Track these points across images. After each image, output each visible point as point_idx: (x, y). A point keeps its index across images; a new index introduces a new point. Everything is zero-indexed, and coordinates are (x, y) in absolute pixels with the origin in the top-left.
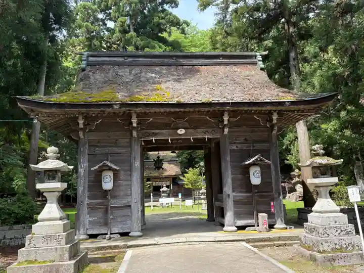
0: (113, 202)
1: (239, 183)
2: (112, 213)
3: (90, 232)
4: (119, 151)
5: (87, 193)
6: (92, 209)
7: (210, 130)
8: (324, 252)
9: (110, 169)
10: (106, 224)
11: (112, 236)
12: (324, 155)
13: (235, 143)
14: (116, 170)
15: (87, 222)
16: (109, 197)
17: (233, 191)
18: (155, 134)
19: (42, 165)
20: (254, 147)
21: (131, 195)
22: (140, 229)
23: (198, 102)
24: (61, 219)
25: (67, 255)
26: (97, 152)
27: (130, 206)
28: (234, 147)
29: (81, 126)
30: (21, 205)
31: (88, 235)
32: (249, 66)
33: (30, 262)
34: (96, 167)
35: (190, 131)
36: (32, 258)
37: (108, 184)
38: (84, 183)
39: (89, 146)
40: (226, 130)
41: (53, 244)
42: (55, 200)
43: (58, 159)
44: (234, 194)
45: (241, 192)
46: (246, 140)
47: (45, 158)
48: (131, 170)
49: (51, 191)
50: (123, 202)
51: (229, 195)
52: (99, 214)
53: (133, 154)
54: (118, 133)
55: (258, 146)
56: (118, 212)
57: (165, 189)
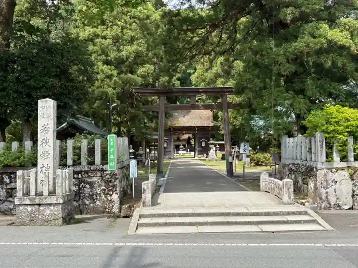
1: (199, 146)
2: (166, 153)
7: (192, 131)
9: (166, 142)
11: (167, 158)
13: (199, 135)
16: (165, 149)
18: (177, 132)
20: (204, 136)
21: (171, 148)
23: (188, 126)
27: (171, 151)
35: (187, 131)
44: (198, 149)
45: (200, 148)
46: (202, 134)
48: (171, 142)
50: (169, 150)
51: (196, 149)
53: (172, 137)
55: (206, 136)
56: (168, 153)
57: (181, 147)
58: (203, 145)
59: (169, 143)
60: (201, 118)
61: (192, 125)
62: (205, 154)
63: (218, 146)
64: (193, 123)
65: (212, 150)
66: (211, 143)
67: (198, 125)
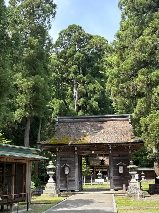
0: (69, 179)
1: (116, 172)
2: (68, 183)
3: (61, 190)
4: (70, 160)
5: (59, 175)
6: (61, 181)
7: (104, 151)
8: (129, 194)
9: (67, 166)
10: (66, 186)
11: (68, 191)
12: (133, 164)
13: (114, 156)
14: (69, 167)
15: (60, 186)
16: (67, 177)
17: (114, 175)
18: (84, 153)
19: (48, 167)
20: (122, 158)
21: (75, 176)
22: (78, 189)
23: (97, 143)
24: (54, 183)
25: (56, 193)
26: (63, 160)
27: (75, 180)
28: (114, 158)
29: (57, 150)
30: (35, 179)
31: (60, 190)
32: (125, 121)
33: (46, 194)
34: (63, 166)
35: (97, 151)
36: (47, 193)
37: (67, 172)
38: (59, 171)
39: (60, 157)
40: (110, 152)
41: (52, 189)
42: (52, 177)
43: (52, 164)
44: (114, 177)
45: (117, 176)
46: (119, 155)
47: (49, 165)
48: (75, 167)
49: (51, 174)
50: (72, 179)
51: (111, 177)
52: (64, 183)
53: (76, 160)
54: (70, 153)
55: (124, 158)
56: (70, 183)
57: (99, 174)
58: (121, 171)
59: (72, 169)
60: (116, 132)
61: (104, 142)
62: (124, 185)
63: (143, 173)
64: (106, 138)
65: (133, 180)
66: (131, 168)
67: (112, 142)
